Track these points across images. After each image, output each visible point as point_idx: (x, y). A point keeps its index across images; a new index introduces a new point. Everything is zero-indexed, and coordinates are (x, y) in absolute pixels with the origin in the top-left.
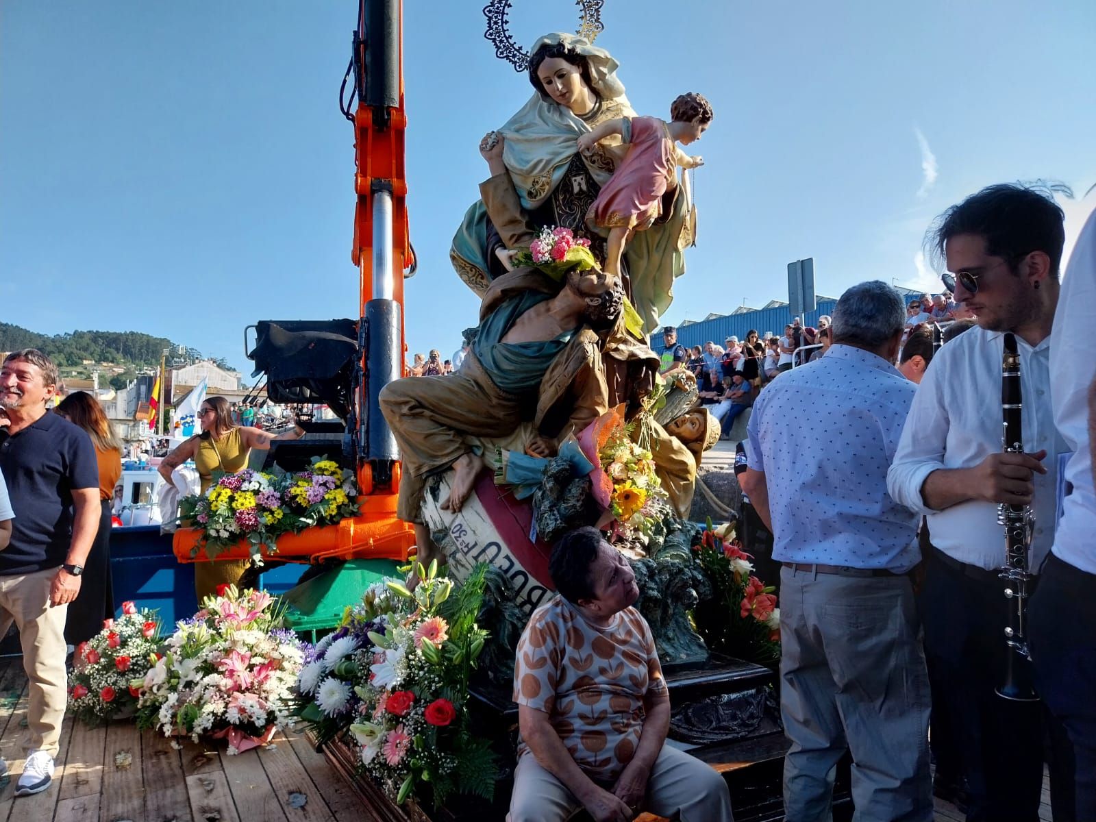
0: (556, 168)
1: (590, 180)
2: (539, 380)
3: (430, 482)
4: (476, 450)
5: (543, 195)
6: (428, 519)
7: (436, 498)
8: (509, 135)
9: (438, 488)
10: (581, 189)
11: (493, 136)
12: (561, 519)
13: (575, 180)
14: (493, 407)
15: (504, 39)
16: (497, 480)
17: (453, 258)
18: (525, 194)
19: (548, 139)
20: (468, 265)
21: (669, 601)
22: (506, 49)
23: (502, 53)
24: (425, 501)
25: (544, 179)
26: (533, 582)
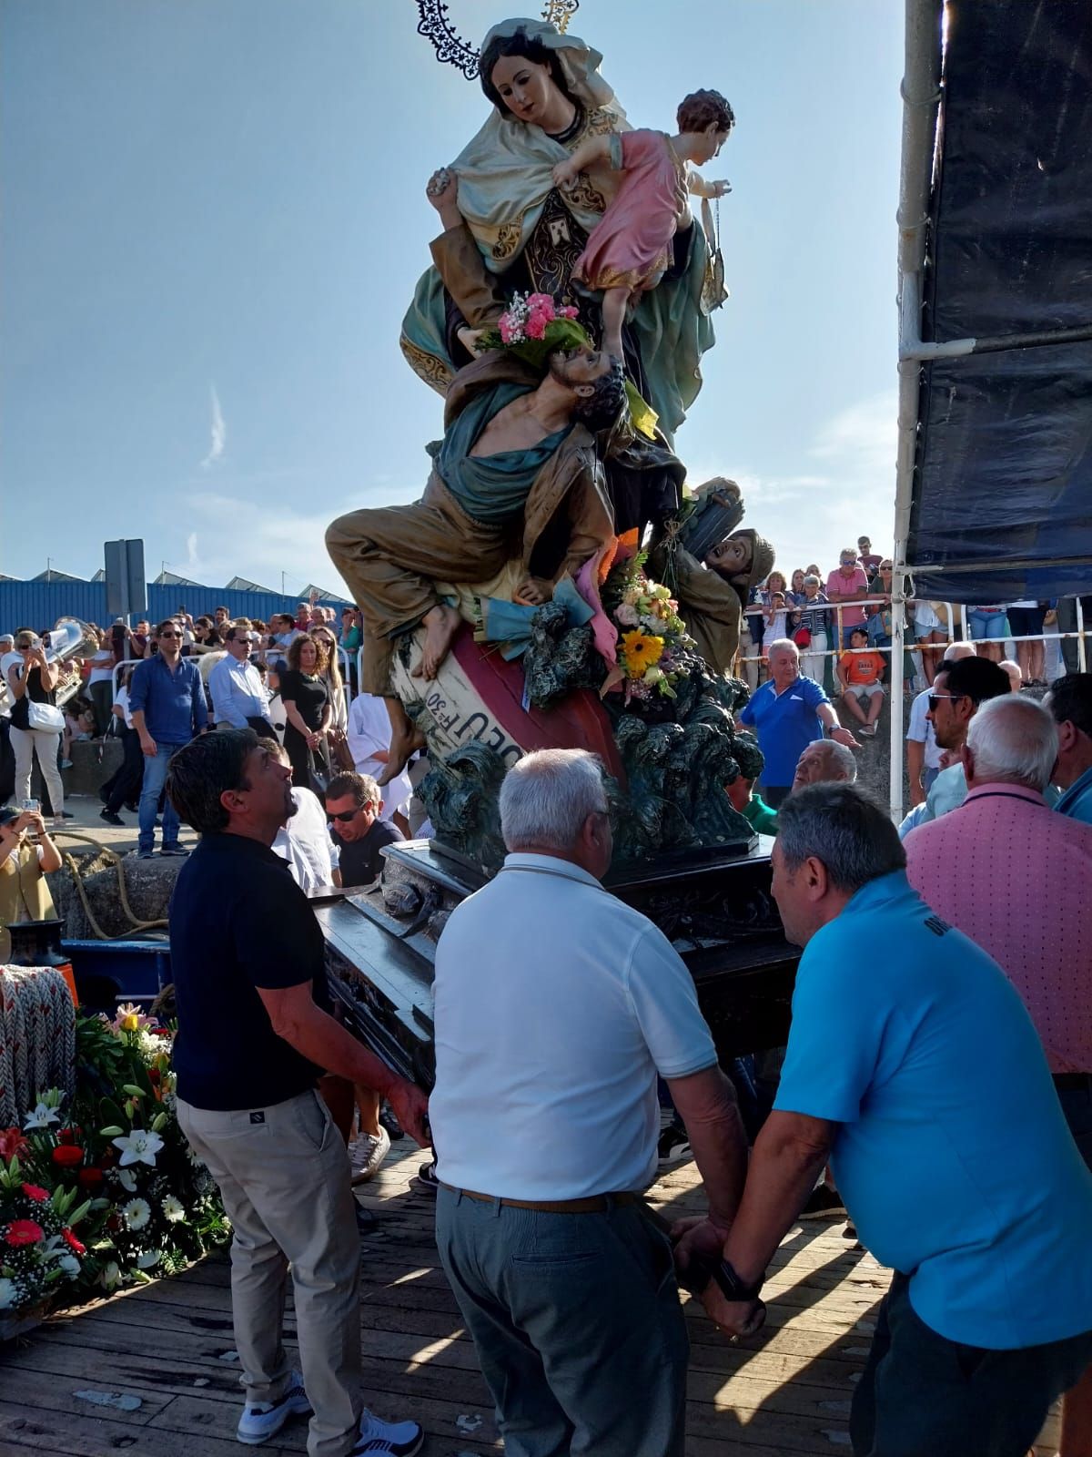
0: (525, 212)
1: (573, 224)
2: (521, 503)
3: (399, 645)
4: (450, 600)
5: (513, 251)
6: (399, 689)
7: (406, 664)
8: (464, 170)
9: (409, 653)
11: (443, 175)
12: (557, 680)
13: (554, 227)
14: (466, 542)
15: (445, 33)
16: (478, 636)
17: (404, 347)
18: (488, 251)
19: (512, 173)
20: (423, 355)
21: (702, 775)
22: (450, 48)
23: (444, 54)
24: (394, 670)
25: (512, 229)
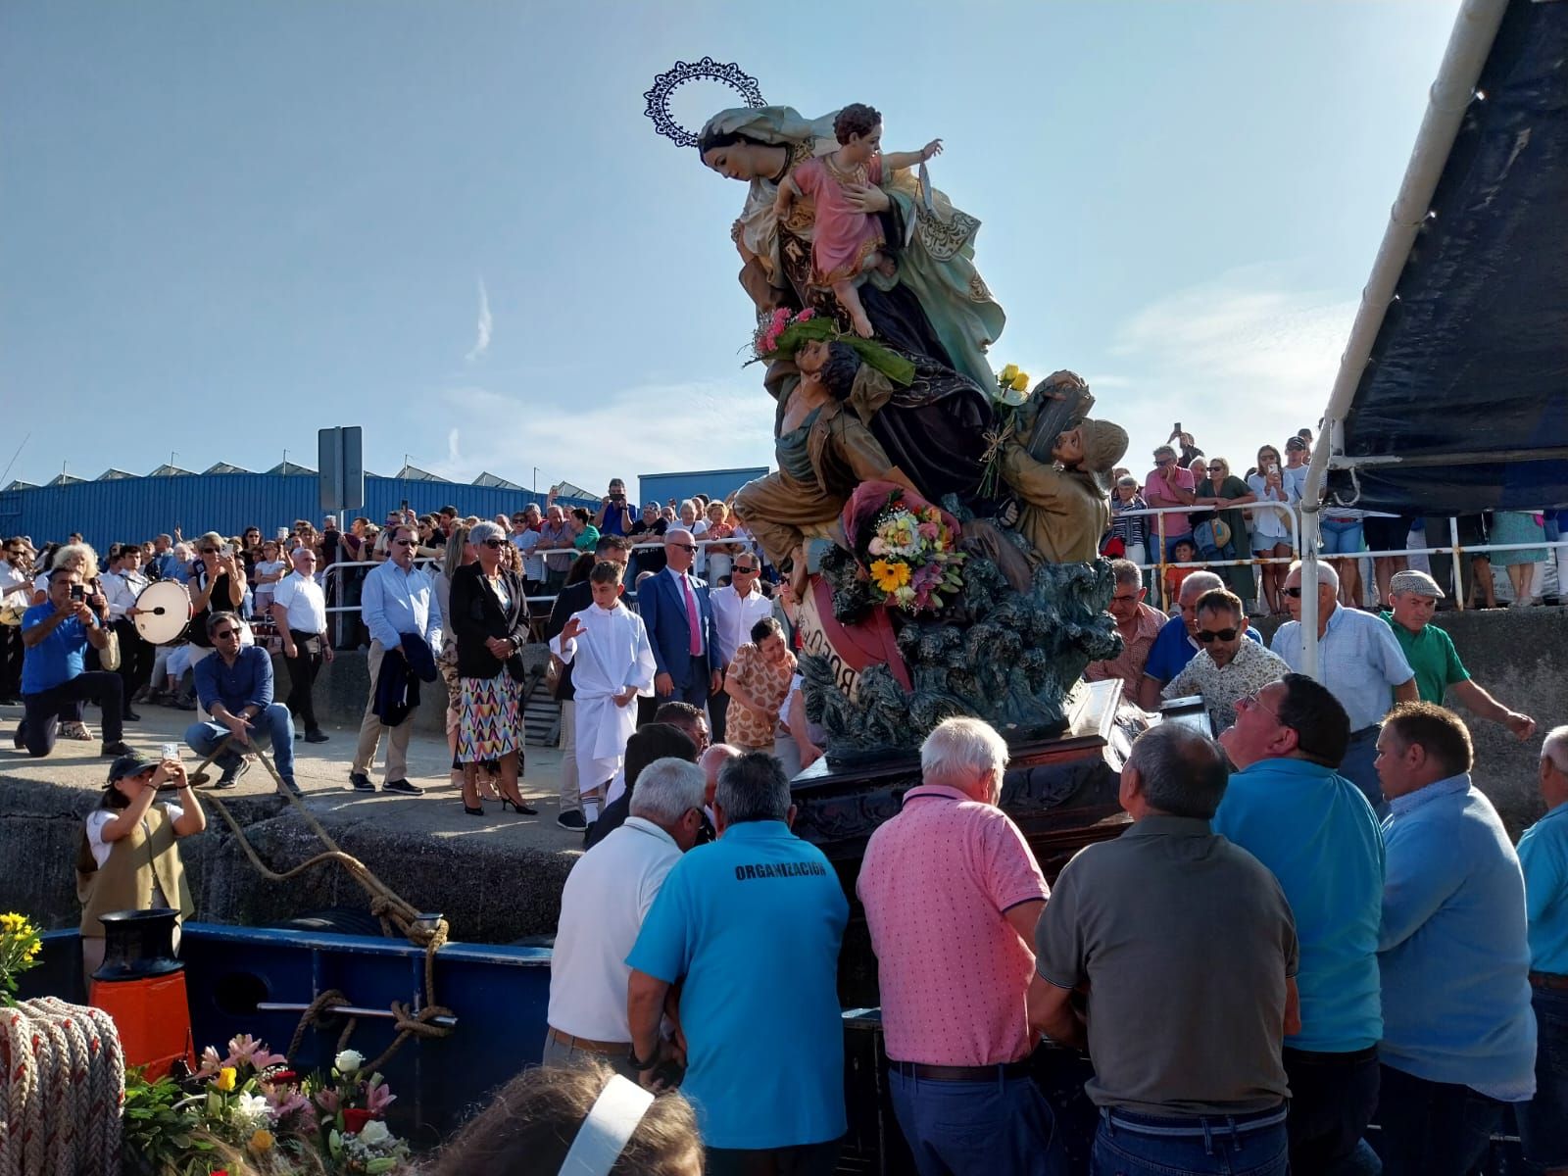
0: (770, 244)
1: (801, 242)
10: (797, 256)
13: (788, 250)
26: (845, 666)
